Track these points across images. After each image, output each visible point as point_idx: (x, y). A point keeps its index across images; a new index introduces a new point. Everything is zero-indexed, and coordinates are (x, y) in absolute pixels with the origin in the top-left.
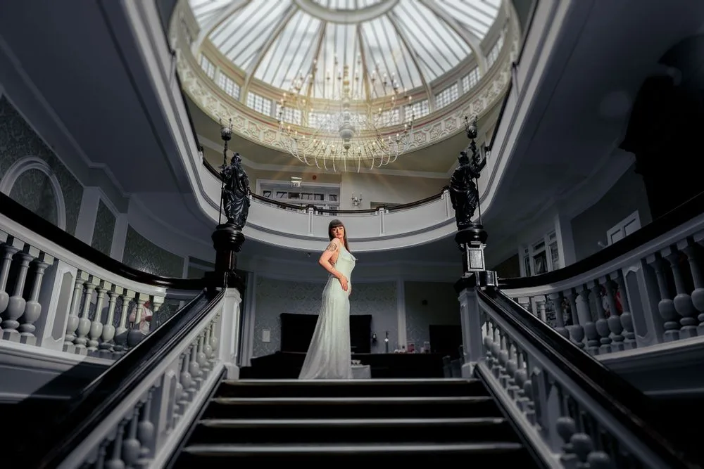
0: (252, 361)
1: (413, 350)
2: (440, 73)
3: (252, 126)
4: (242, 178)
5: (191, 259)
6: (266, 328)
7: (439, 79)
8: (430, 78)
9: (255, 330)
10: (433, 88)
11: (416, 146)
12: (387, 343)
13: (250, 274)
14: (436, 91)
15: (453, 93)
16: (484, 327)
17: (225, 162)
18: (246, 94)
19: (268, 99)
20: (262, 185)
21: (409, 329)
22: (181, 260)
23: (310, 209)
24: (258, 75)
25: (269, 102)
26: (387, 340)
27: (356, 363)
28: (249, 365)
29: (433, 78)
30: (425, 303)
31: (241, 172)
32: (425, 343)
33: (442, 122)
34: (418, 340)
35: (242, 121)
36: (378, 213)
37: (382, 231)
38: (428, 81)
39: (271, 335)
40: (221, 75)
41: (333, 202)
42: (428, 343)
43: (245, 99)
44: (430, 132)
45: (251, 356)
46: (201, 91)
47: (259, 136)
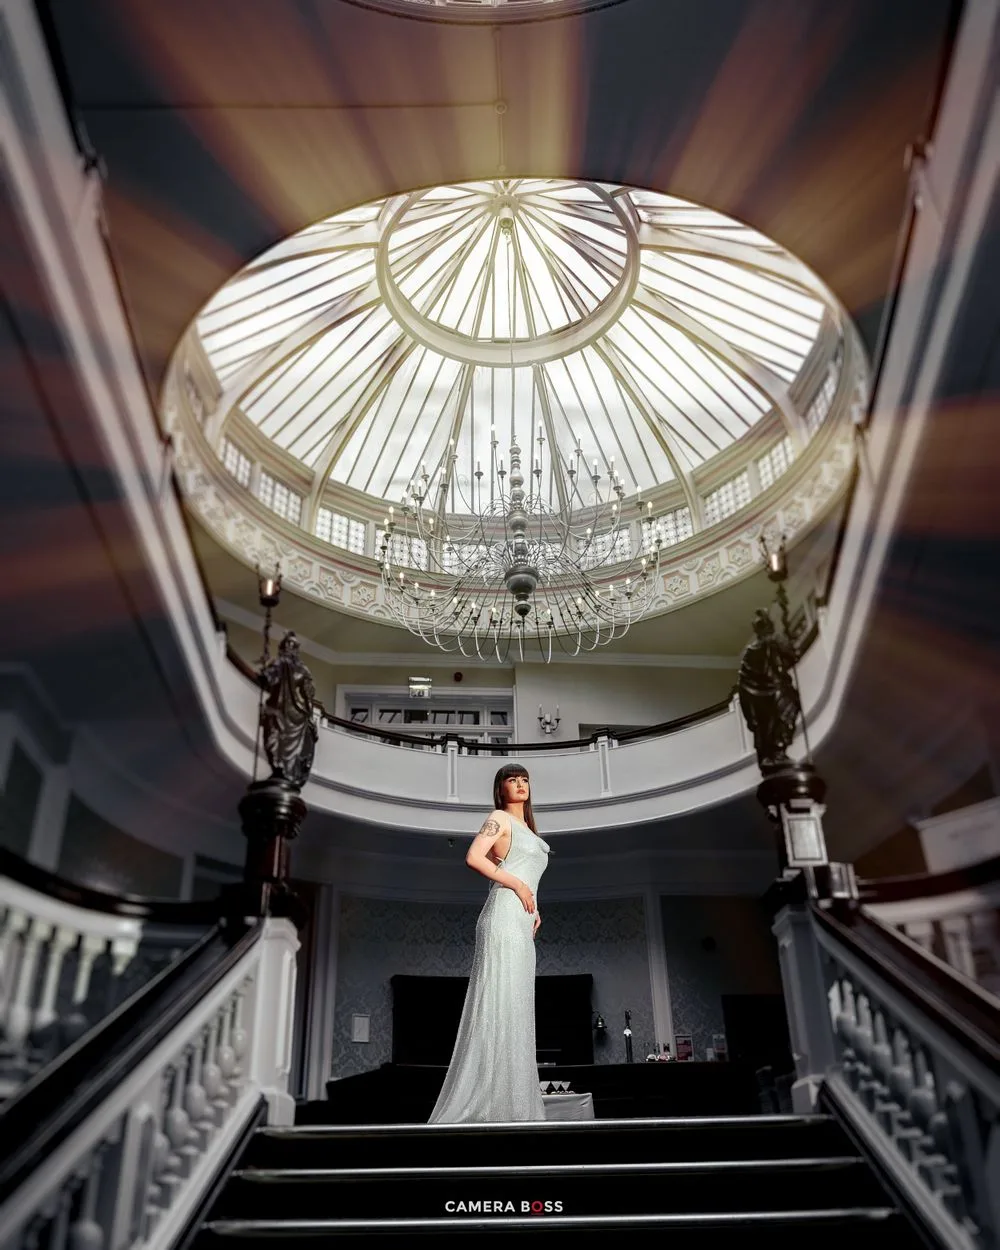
0: (330, 1085)
1: (690, 1054)
2: (710, 452)
3: (327, 577)
4: (301, 683)
5: (201, 861)
6: (361, 1011)
7: (708, 463)
8: (689, 463)
9: (337, 1016)
10: (697, 483)
11: (670, 603)
12: (629, 1039)
13: (324, 891)
14: (704, 488)
15: (739, 490)
16: (834, 993)
17: (266, 651)
18: (313, 513)
19: (359, 520)
20: (348, 697)
21: (676, 1006)
22: (176, 863)
23: (450, 743)
24: (339, 475)
25: (361, 527)
26: (627, 1032)
27: (561, 1089)
28: (324, 1097)
29: (697, 462)
30: (709, 944)
31: (300, 670)
32: (715, 1037)
33: (722, 551)
34: (699, 1030)
35: (307, 568)
36: (597, 747)
37: (606, 787)
38: (686, 469)
39: (371, 1025)
40: (264, 476)
41: (501, 728)
42: (723, 1036)
43: (311, 524)
44: (697, 573)
45: (327, 1077)
46: (225, 510)
47: (342, 595)
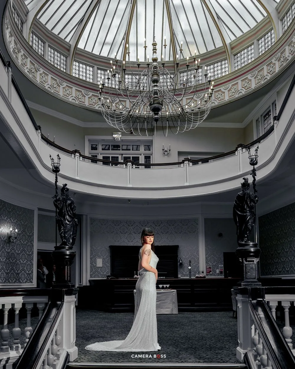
0: (90, 281)
1: (211, 271)
2: (239, 34)
3: (78, 93)
4: (70, 205)
5: (39, 209)
6: (99, 257)
7: (238, 39)
8: (230, 39)
9: (91, 259)
10: (232, 49)
11: (216, 104)
12: (190, 266)
13: (84, 217)
14: (235, 51)
15: (250, 53)
18: (71, 64)
19: (90, 66)
20: (89, 140)
21: (207, 256)
22: (32, 212)
23: (128, 164)
24: (81, 46)
25: (91, 69)
26: (190, 268)
28: (88, 284)
29: (233, 38)
30: (220, 235)
32: (220, 266)
33: (239, 81)
34: (214, 264)
35: (70, 90)
36: (184, 166)
37: (187, 181)
38: (228, 42)
39: (103, 262)
40: (49, 49)
41: (147, 152)
42: (222, 266)
43: (71, 70)
44: (229, 91)
45: (89, 278)
47: (85, 101)
